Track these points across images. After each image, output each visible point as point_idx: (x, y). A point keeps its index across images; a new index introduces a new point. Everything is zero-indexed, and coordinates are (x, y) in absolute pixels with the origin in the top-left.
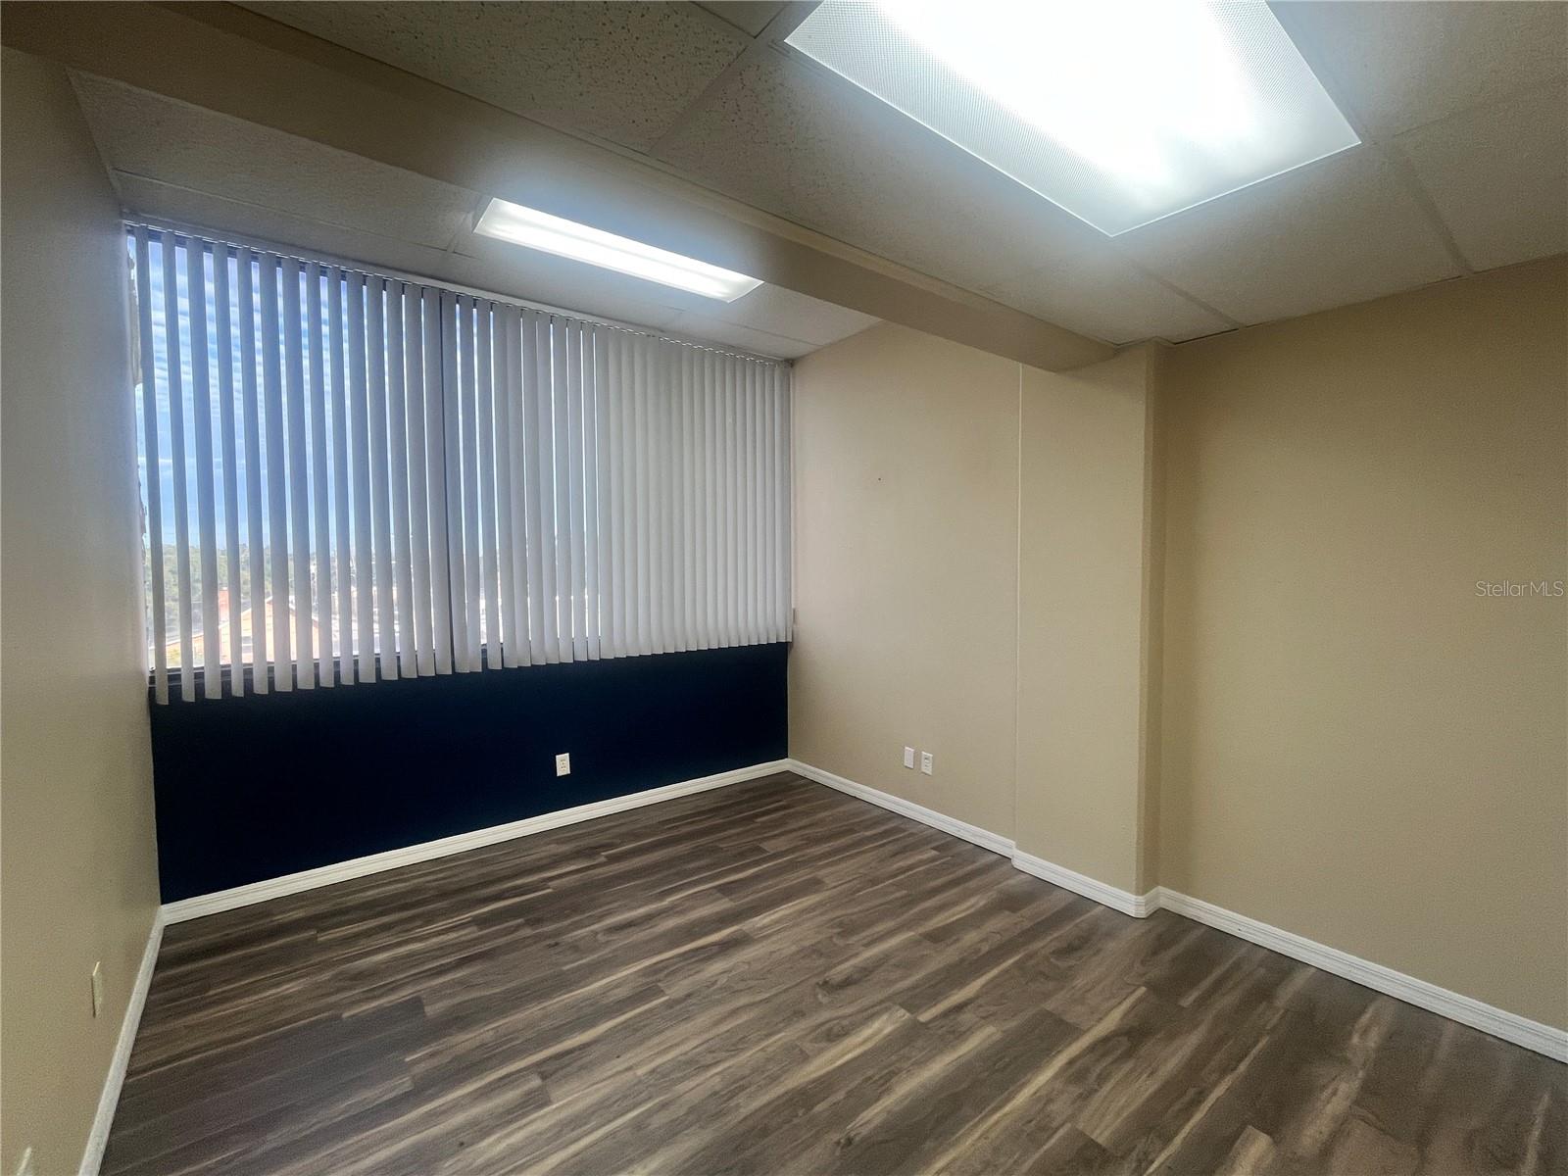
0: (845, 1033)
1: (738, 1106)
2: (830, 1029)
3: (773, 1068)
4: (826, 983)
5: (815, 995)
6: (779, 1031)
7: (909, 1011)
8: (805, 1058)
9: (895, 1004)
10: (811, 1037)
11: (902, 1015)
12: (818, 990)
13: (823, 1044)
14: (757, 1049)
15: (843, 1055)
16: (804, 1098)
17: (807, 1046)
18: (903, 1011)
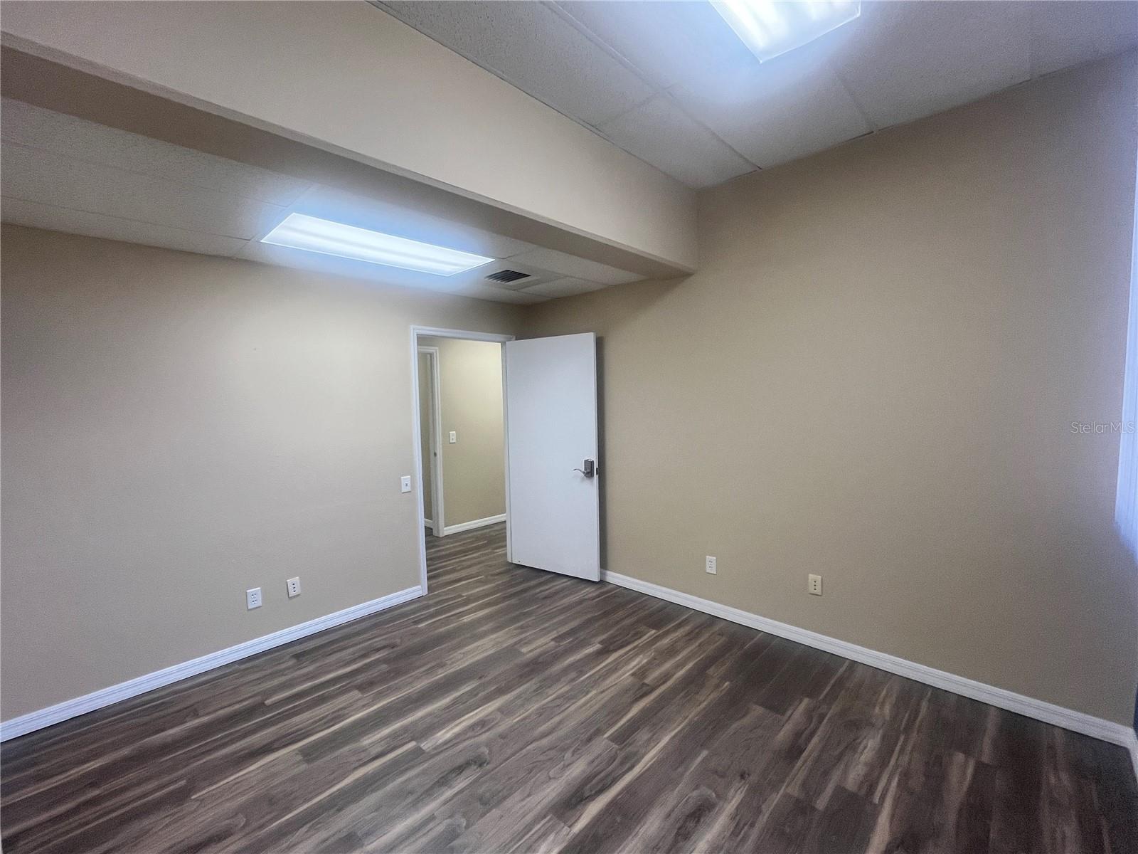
0: (472, 727)
1: (535, 684)
2: (482, 727)
3: (519, 702)
4: (481, 765)
5: (490, 751)
6: (518, 722)
7: (421, 748)
8: (500, 710)
9: (428, 753)
10: (497, 721)
11: (426, 745)
12: (488, 758)
13: (486, 719)
14: (531, 710)
15: (476, 713)
16: (500, 692)
17: (499, 716)
18: (424, 748)
